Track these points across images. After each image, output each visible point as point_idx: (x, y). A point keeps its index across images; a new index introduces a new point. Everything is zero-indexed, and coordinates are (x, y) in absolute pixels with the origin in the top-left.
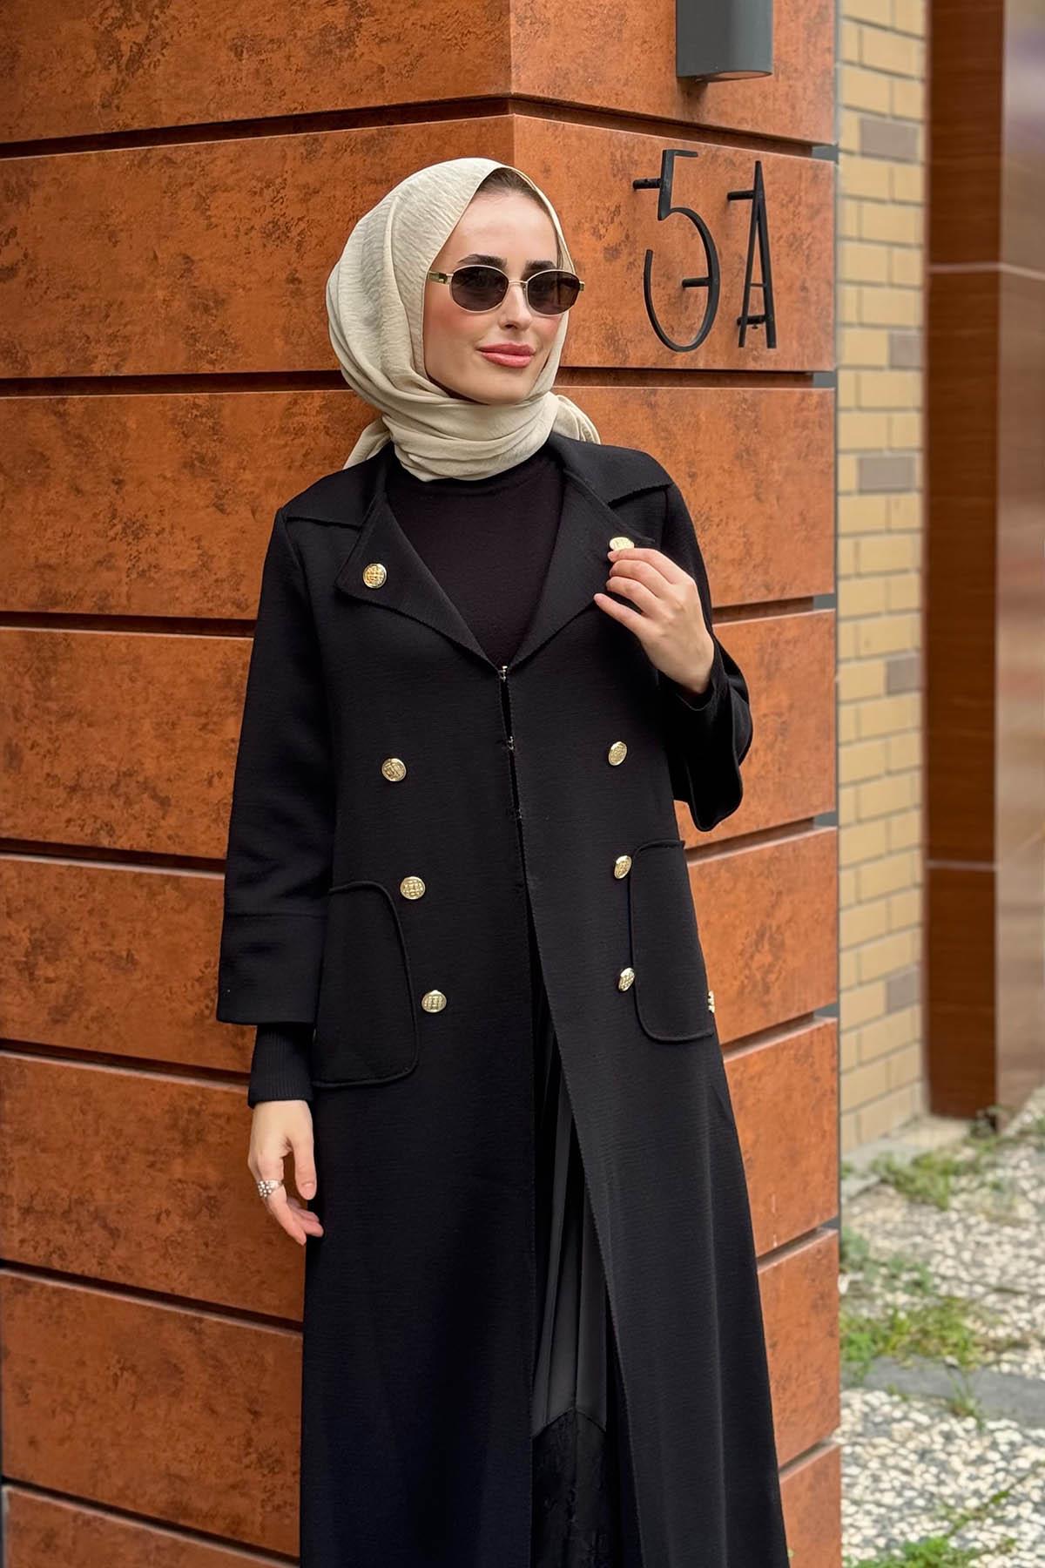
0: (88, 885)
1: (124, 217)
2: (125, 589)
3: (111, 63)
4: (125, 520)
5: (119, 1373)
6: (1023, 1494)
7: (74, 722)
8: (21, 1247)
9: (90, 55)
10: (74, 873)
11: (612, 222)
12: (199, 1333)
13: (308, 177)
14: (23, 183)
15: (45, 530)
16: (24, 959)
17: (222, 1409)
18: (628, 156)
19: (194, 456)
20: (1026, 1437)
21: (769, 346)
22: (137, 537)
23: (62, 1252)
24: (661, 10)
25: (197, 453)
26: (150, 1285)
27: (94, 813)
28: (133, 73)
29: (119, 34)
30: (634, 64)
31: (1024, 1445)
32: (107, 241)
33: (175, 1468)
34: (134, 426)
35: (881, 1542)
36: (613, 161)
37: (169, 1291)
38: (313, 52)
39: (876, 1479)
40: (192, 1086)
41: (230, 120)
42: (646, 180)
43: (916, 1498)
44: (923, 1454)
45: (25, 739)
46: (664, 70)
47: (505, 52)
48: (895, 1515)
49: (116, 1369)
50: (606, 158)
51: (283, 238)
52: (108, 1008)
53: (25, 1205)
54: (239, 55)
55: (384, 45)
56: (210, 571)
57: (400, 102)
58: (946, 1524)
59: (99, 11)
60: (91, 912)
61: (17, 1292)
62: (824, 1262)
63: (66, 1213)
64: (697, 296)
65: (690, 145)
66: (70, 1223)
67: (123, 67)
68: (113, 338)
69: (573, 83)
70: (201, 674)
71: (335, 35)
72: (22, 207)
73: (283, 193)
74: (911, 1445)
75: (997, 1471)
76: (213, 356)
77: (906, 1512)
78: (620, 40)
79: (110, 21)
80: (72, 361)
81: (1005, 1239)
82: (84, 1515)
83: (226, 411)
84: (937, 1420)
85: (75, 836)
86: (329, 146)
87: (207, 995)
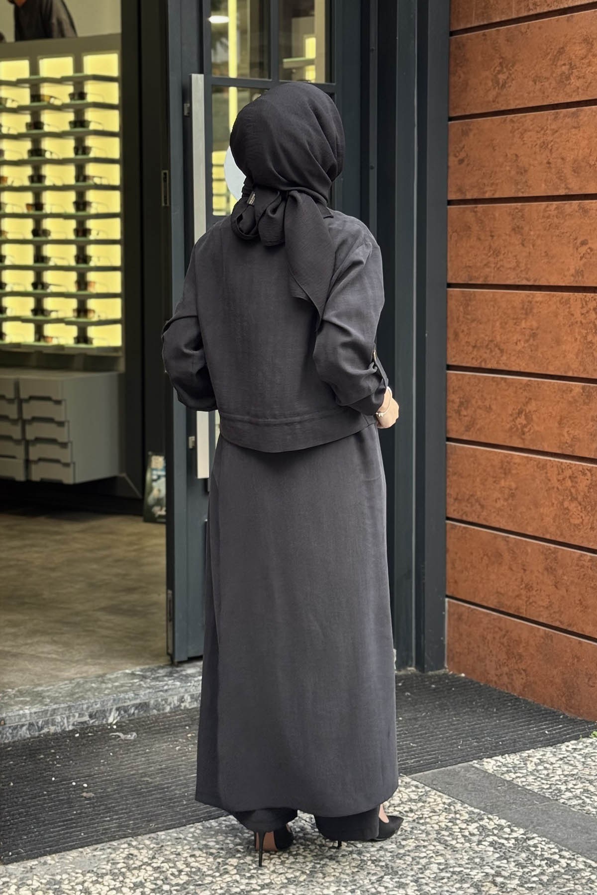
0: (477, 382)
1: (498, 141)
2: (492, 274)
3: (496, 86)
4: (494, 249)
7: (476, 323)
9: (490, 84)
12: (508, 542)
13: (554, 126)
14: (467, 129)
15: (469, 253)
17: (514, 569)
19: (516, 226)
22: (497, 256)
23: (466, 513)
26: (493, 525)
27: (481, 355)
28: (503, 90)
29: (499, 76)
32: (492, 149)
33: (499, 590)
34: (498, 216)
37: (499, 527)
38: (558, 82)
40: (508, 453)
41: (533, 106)
49: (482, 555)
52: (483, 426)
53: (456, 497)
54: (535, 83)
55: (579, 79)
56: (519, 267)
59: (493, 68)
60: (479, 391)
63: (468, 500)
66: (469, 503)
67: (500, 88)
68: (492, 184)
70: (515, 304)
71: (565, 76)
72: (467, 138)
73: (547, 132)
76: (523, 190)
79: (497, 71)
80: (480, 193)
83: (526, 210)
85: (475, 364)
86: (561, 115)
87: (513, 420)
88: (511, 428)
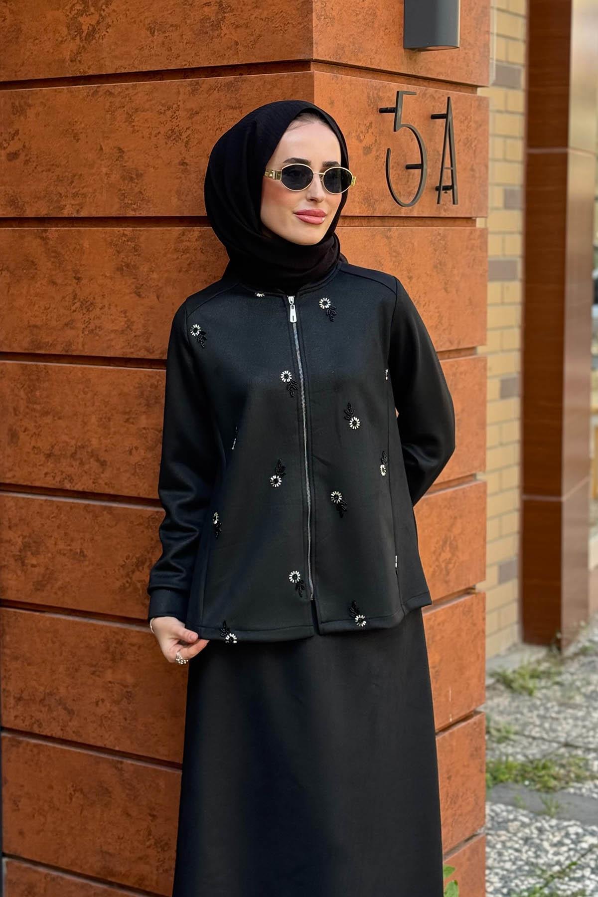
0: (56, 511)
1: (83, 125)
2: (81, 340)
3: (76, 36)
4: (82, 300)
5: (73, 793)
6: (585, 863)
7: (50, 417)
8: (15, 720)
9: (65, 31)
10: (48, 504)
11: (368, 132)
12: (121, 770)
13: (192, 104)
14: (23, 104)
15: (34, 305)
16: (18, 553)
17: (134, 814)
18: (377, 94)
19: (123, 264)
20: (585, 830)
21: (454, 203)
22: (88, 311)
23: (39, 723)
24: (396, 10)
25: (124, 262)
26: (91, 742)
27: (61, 469)
28: (89, 42)
29: (81, 19)
30: (381, 42)
31: (584, 835)
32: (72, 138)
33: (105, 848)
34: (88, 246)
35: (505, 891)
36: (368, 97)
37: (103, 746)
38: (196, 32)
39: (500, 854)
40: (118, 628)
41: (147, 70)
42: (387, 108)
43: (523, 865)
44: (527, 840)
45: (21, 426)
46: (397, 44)
47: (310, 35)
48: (513, 875)
49: (71, 791)
50: (365, 95)
51: (177, 139)
52: (69, 582)
53: (18, 696)
54: (153, 34)
55: (238, 29)
56: (132, 330)
57: (247, 62)
58: (542, 880)
59: (69, 6)
60: (58, 527)
61: (13, 746)
62: (478, 730)
63: (42, 701)
64: (413, 175)
65: (411, 88)
66: (44, 706)
67: (84, 38)
68: (75, 195)
69: (347, 53)
70: (126, 390)
71: (209, 23)
72: (22, 118)
73: (177, 113)
74: (520, 835)
75: (570, 850)
76: (135, 206)
77: (519, 873)
78: (373, 27)
79: (76, 11)
80: (51, 208)
81: (568, 716)
82: (51, 875)
83: (142, 239)
84: (534, 821)
85: (50, 483)
86: (205, 87)
87: (128, 575)
88: (123, 588)
